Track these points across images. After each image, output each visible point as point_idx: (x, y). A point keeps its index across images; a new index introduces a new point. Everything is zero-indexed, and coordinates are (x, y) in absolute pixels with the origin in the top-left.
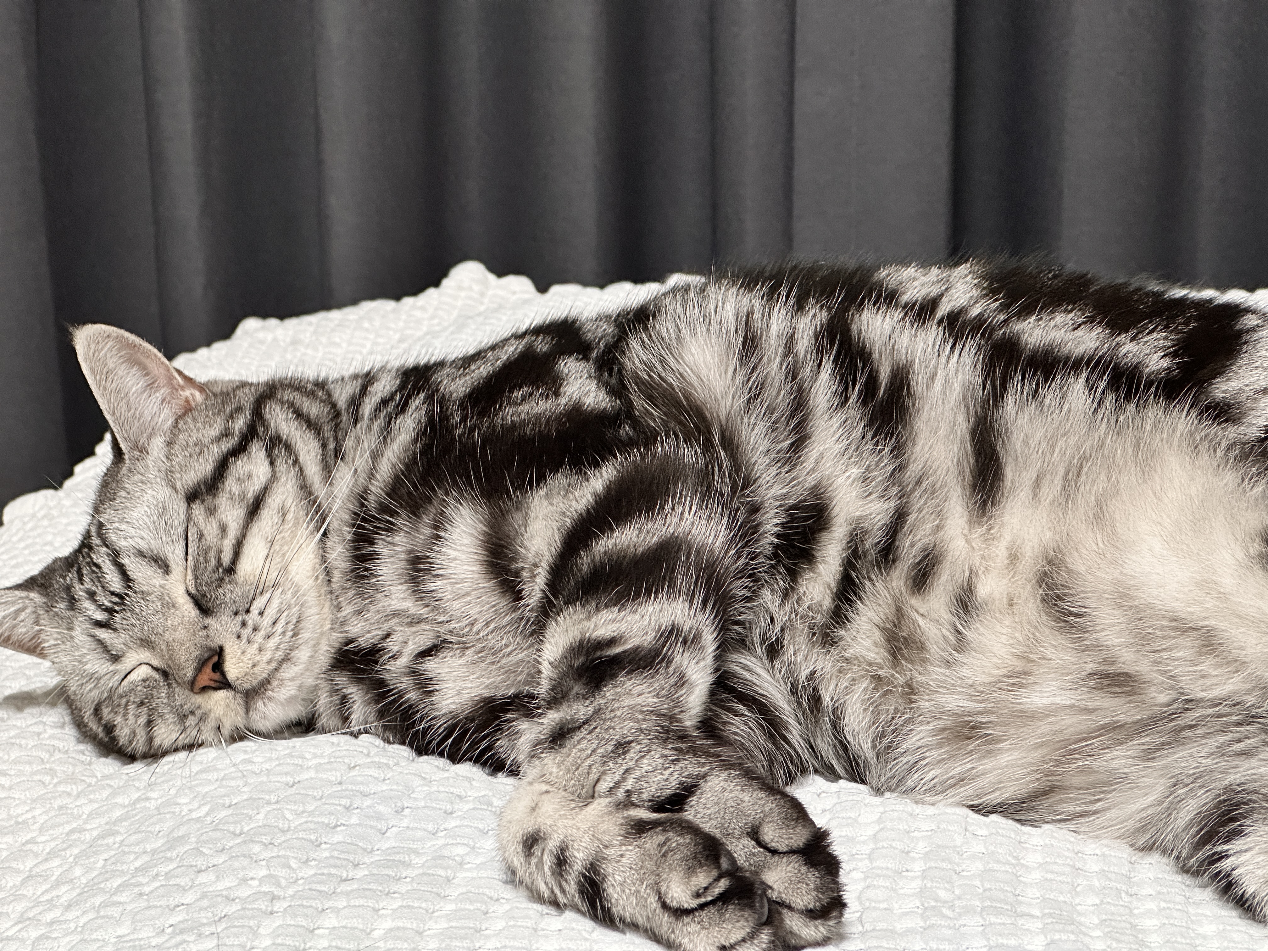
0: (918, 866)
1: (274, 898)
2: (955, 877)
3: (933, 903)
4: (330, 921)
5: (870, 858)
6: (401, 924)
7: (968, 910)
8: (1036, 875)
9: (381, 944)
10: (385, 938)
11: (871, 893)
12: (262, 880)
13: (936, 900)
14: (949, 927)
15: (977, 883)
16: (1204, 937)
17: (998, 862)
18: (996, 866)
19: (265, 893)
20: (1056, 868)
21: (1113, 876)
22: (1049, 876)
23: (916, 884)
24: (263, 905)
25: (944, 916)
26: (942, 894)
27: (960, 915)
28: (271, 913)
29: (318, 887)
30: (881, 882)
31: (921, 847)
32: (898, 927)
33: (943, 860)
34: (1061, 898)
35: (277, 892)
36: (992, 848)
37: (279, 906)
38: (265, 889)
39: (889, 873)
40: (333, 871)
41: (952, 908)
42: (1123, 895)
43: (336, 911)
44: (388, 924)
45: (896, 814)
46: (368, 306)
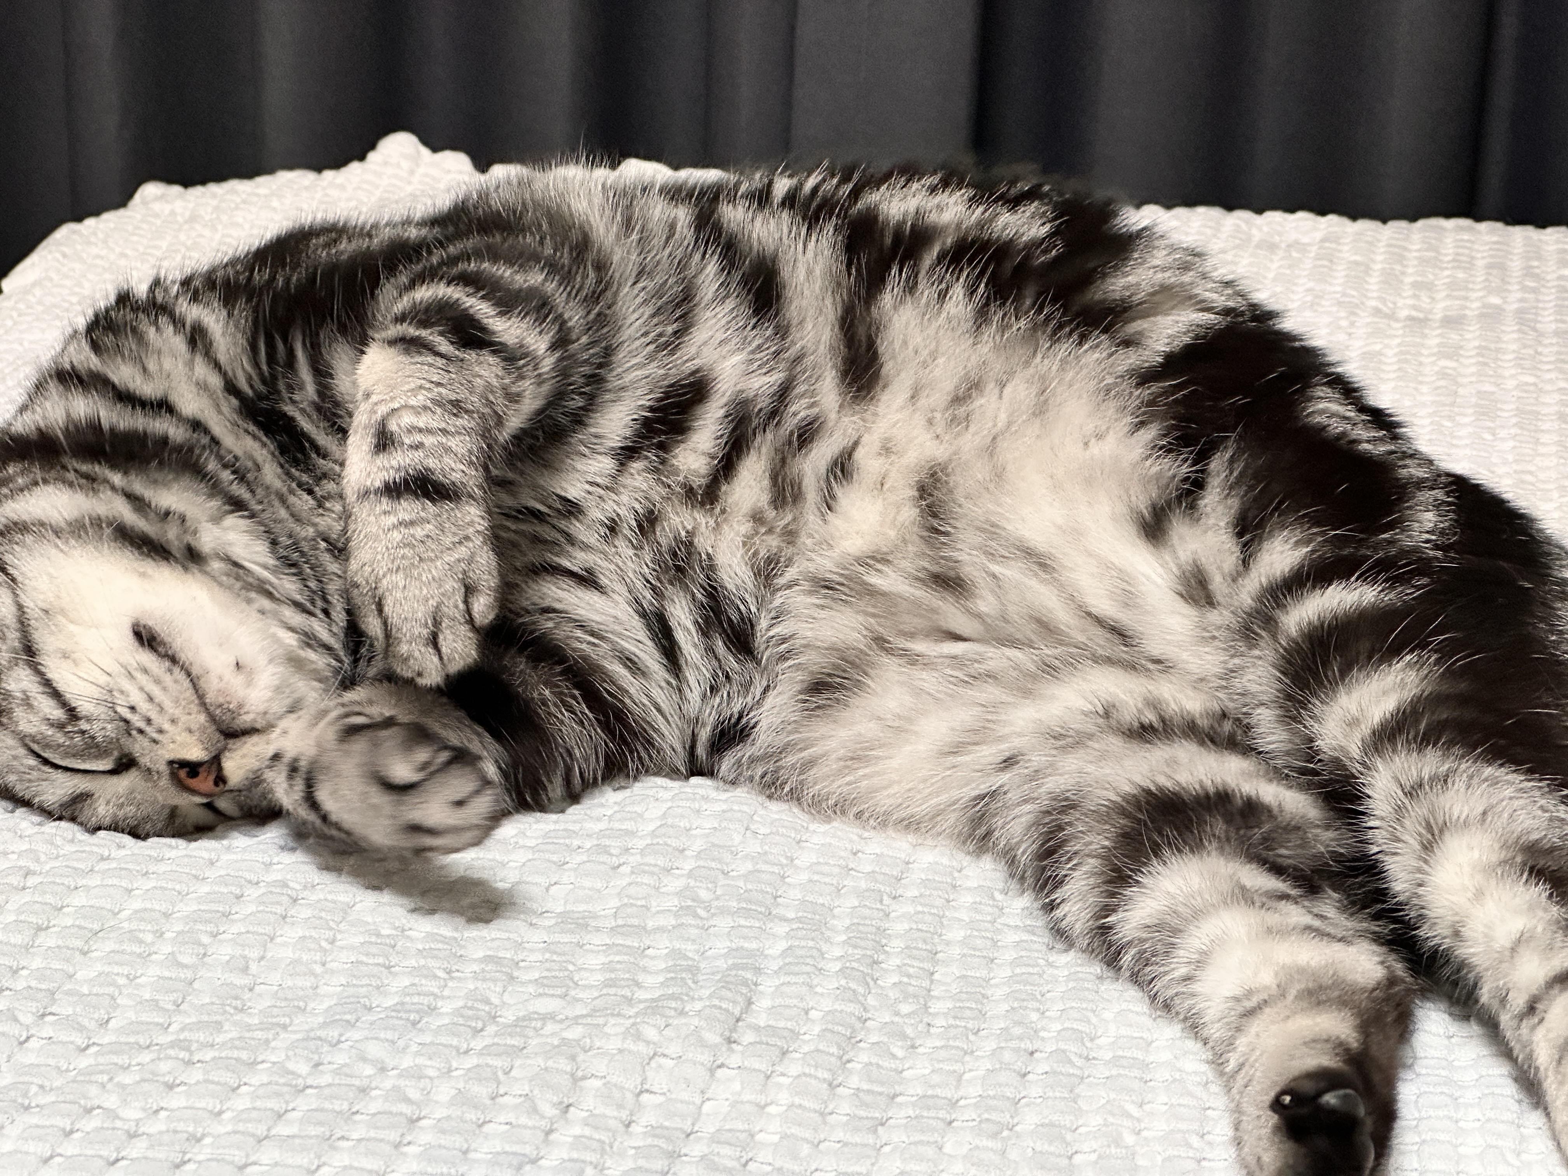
0: (688, 865)
1: (28, 873)
2: (721, 876)
3: (690, 903)
4: (79, 899)
5: (642, 852)
6: (149, 906)
7: (724, 911)
8: (804, 877)
9: (125, 925)
10: (129, 919)
11: (632, 890)
12: (20, 854)
13: (694, 900)
14: (698, 927)
15: (741, 883)
16: (948, 943)
17: (769, 863)
18: (764, 867)
19: (21, 868)
20: (826, 869)
21: (880, 878)
22: (816, 877)
23: (680, 883)
24: (15, 880)
25: (696, 916)
26: (704, 894)
27: (714, 915)
28: (24, 888)
29: (76, 864)
30: (646, 879)
31: (698, 845)
32: (650, 924)
33: (713, 860)
34: (821, 901)
35: (33, 866)
36: (766, 848)
37: (31, 881)
38: (22, 863)
39: (656, 870)
40: (95, 849)
41: (707, 909)
42: (885, 897)
43: (87, 888)
44: (137, 905)
45: (680, 810)
46: (284, 177)
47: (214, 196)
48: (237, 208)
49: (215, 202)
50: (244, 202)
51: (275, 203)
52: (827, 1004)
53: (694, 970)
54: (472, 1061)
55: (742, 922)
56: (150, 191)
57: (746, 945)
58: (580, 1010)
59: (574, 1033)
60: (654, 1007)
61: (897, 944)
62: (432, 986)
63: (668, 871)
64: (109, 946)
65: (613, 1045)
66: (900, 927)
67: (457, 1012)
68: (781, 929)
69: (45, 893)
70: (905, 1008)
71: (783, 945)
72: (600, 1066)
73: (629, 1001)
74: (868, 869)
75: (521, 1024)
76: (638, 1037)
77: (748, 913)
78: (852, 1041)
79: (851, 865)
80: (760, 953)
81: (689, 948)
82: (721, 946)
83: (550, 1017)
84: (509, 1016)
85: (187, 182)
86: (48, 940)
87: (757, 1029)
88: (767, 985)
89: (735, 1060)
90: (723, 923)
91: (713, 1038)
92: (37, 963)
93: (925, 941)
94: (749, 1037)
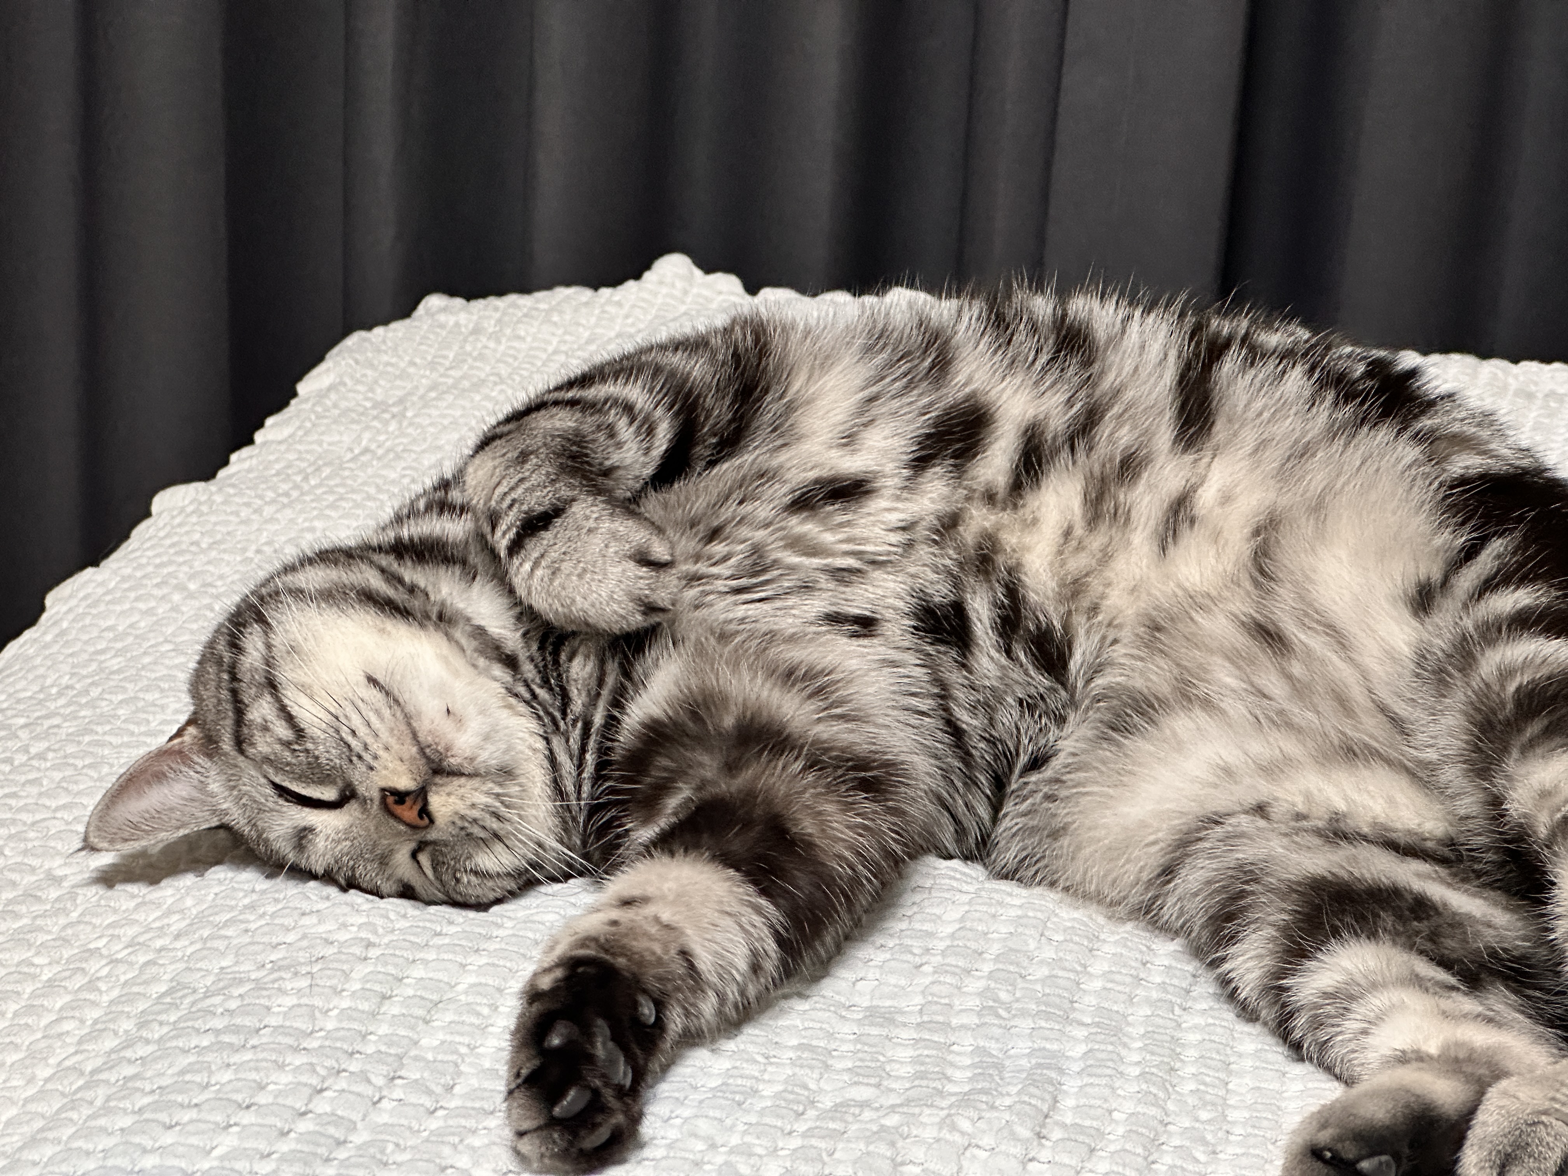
0: (987, 968)
1: (369, 945)
2: (1019, 980)
3: (991, 1003)
4: (418, 972)
5: (943, 953)
6: (483, 981)
7: (1024, 1013)
8: (1098, 984)
9: (462, 997)
10: (466, 993)
11: (935, 989)
12: (360, 926)
13: (994, 1001)
14: (1000, 1026)
15: (1039, 987)
16: (1240, 1055)
17: (1064, 969)
18: (1061, 973)
19: (362, 939)
20: (1118, 977)
21: (1171, 989)
22: (1110, 985)
23: (981, 984)
24: (357, 950)
25: (999, 1016)
26: (1003, 996)
27: (1014, 1016)
28: (365, 959)
29: (412, 938)
30: (949, 979)
31: (995, 949)
32: (955, 1022)
33: (1011, 964)
34: (1115, 1008)
35: (373, 939)
36: (1061, 954)
37: (373, 953)
38: (363, 935)
39: (957, 970)
40: (428, 925)
41: (1008, 1010)
42: (1176, 1008)
43: (425, 962)
44: (472, 979)
45: (978, 915)
46: (562, 293)
47: (496, 309)
48: (519, 321)
49: (497, 315)
50: (525, 315)
51: (555, 318)
52: (1129, 1107)
53: (999, 1067)
54: (795, 1142)
55: (1043, 1024)
56: (434, 302)
57: (1048, 1046)
58: (894, 1099)
59: (892, 1121)
60: (965, 1100)
61: (1191, 1053)
62: (752, 1070)
63: (968, 972)
64: (449, 1017)
65: (929, 1134)
66: (1193, 1037)
67: (777, 1096)
68: (1080, 1033)
69: (386, 964)
70: (1204, 1115)
71: (1082, 1048)
72: (919, 1154)
73: (940, 1093)
74: (1158, 980)
75: (840, 1109)
76: (954, 1128)
77: (1048, 1017)
78: (1154, 1144)
79: (1142, 975)
80: (1060, 1055)
81: (993, 1047)
82: (1023, 1046)
83: (864, 1105)
84: (827, 1102)
85: (470, 296)
86: (393, 1009)
87: (1064, 1126)
88: (1071, 1085)
89: (1045, 1155)
90: (1026, 1024)
91: (1024, 1132)
92: (384, 1029)
93: (1218, 1052)
94: (1057, 1134)
